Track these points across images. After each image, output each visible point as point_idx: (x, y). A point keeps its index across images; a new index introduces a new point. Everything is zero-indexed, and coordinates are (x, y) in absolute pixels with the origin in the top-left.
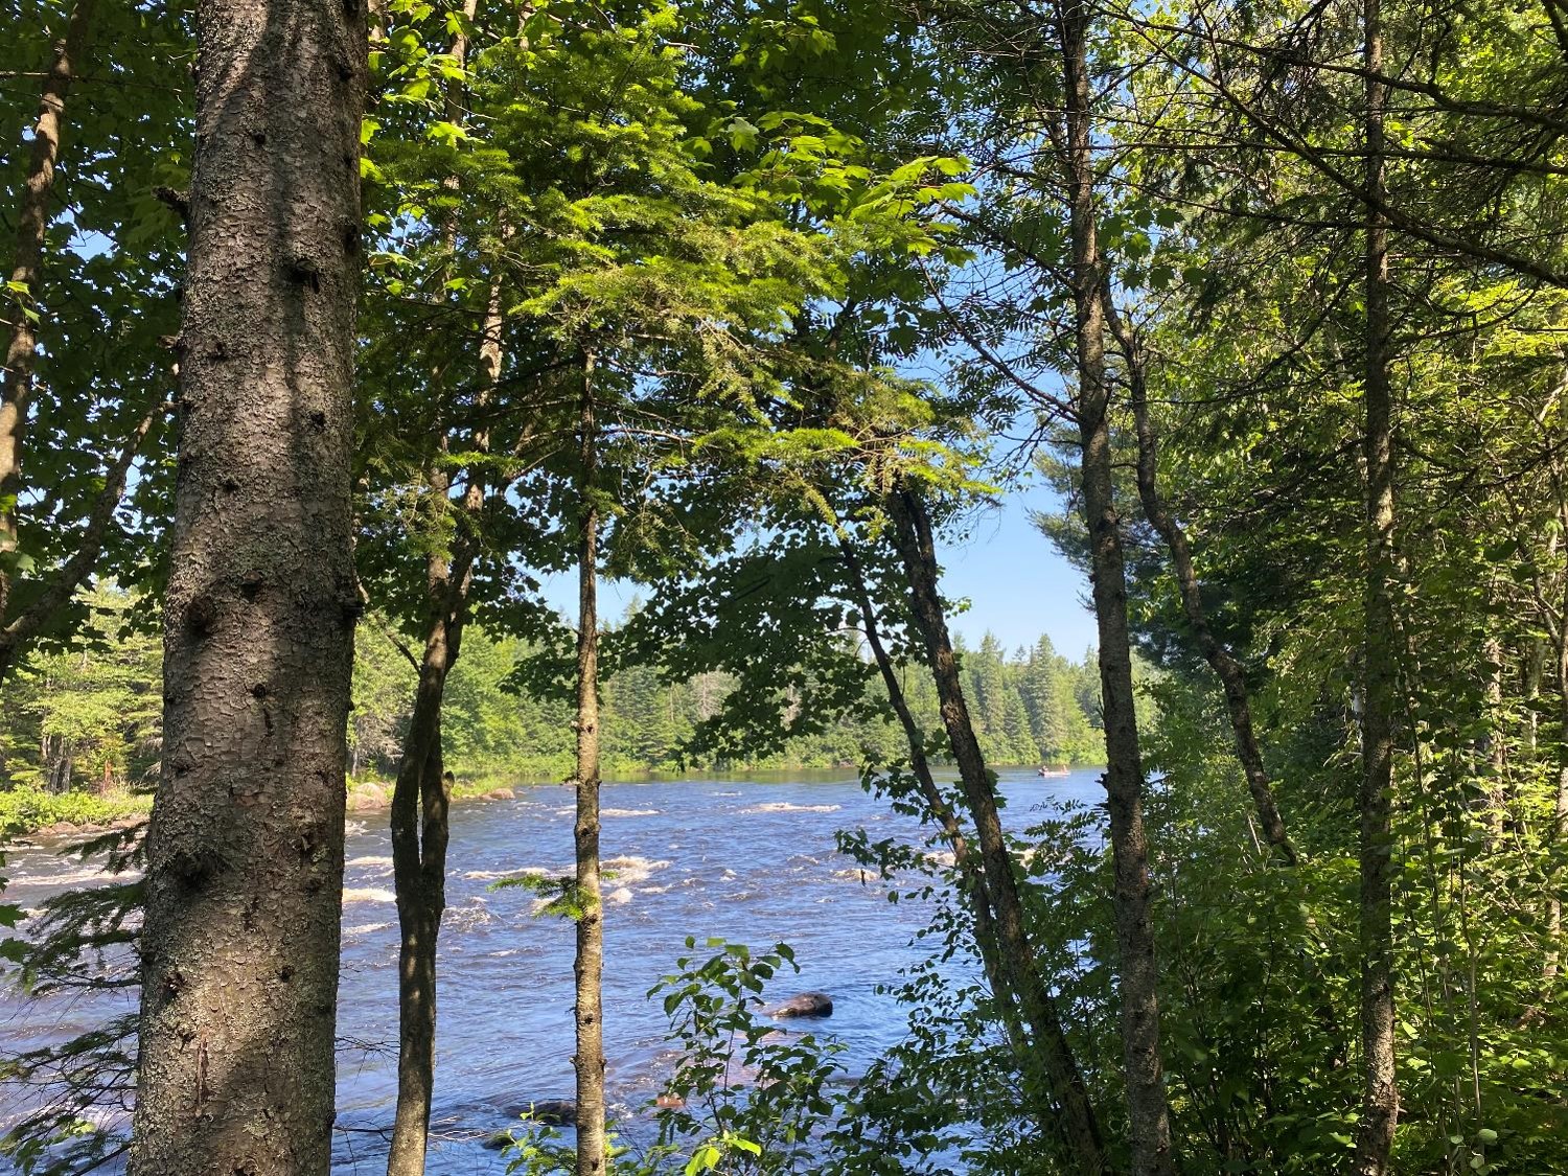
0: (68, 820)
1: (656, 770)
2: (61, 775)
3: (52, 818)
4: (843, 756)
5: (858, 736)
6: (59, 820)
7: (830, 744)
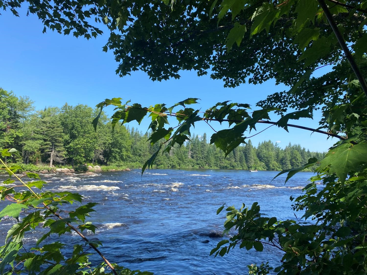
0: (29, 170)
1: (158, 167)
2: (27, 160)
3: (25, 170)
4: (202, 166)
5: (205, 161)
6: (27, 170)
7: (198, 163)
